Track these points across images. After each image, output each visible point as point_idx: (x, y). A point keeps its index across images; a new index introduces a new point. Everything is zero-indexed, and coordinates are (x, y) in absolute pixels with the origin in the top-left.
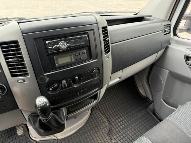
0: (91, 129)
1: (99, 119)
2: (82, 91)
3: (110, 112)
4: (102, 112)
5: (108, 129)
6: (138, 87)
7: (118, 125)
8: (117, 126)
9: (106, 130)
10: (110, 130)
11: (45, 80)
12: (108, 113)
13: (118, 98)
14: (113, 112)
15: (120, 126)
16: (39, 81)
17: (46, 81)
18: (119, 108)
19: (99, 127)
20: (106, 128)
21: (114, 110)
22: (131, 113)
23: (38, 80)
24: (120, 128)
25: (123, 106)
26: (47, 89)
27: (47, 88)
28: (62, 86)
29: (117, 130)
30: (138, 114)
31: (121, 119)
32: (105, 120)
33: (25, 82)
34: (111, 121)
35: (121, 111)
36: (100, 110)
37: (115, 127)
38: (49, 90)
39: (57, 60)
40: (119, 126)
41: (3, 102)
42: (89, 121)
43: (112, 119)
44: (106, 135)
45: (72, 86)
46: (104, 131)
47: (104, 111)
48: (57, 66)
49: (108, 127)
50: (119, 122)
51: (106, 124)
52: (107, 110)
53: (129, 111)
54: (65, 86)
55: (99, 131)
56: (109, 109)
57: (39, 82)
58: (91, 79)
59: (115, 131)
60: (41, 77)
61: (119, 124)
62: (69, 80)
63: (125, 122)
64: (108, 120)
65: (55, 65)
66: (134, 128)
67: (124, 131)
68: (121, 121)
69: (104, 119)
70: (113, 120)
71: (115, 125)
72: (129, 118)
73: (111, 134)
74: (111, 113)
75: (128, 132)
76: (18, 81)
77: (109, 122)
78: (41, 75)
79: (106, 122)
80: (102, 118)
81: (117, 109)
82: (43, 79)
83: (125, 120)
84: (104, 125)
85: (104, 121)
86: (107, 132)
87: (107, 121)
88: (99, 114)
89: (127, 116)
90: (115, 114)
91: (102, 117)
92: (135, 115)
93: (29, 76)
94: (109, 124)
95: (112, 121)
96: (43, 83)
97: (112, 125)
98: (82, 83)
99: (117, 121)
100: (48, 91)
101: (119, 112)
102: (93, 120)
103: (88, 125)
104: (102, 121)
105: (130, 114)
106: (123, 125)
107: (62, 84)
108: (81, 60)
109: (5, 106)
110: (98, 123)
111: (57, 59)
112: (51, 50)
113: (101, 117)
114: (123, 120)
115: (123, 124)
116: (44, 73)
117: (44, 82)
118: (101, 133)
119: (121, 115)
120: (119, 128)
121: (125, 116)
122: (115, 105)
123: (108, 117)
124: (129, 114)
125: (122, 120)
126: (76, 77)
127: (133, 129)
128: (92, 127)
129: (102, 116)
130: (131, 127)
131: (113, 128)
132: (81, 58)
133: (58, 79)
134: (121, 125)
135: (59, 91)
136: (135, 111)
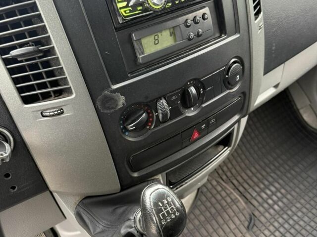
0: (207, 220)
1: (221, 195)
2: (203, 126)
3: (243, 175)
4: (224, 177)
5: (248, 216)
6: (298, 110)
7: (268, 203)
8: (266, 205)
9: (243, 218)
10: (251, 219)
11: (116, 101)
12: (239, 178)
13: (257, 141)
14: (250, 174)
15: (273, 205)
16: (99, 107)
17: (117, 105)
18: (262, 164)
19: (225, 213)
20: (241, 215)
21: (251, 171)
22: (293, 172)
23: (98, 104)
24: (274, 210)
25: (272, 159)
26: (122, 129)
27: (121, 125)
28: (157, 116)
29: (267, 215)
30: (309, 173)
31: (273, 189)
32: (236, 195)
33: (62, 113)
34: (248, 196)
35: (268, 170)
36: (219, 175)
37: (261, 209)
38: (127, 130)
39: (141, 44)
40: (271, 207)
41: (7, 175)
42: (199, 203)
43: (250, 190)
44: (244, 230)
45: (182, 114)
46: (238, 222)
47: (229, 174)
48: (141, 61)
49: (245, 212)
50: (270, 197)
51: (238, 204)
52: (234, 171)
53: (287, 168)
54: (165, 115)
55: (226, 223)
56: (238, 168)
57: (102, 111)
58: (225, 91)
59: (263, 219)
60: (106, 97)
61: (270, 202)
62: (174, 98)
63: (284, 196)
64: (242, 195)
65: (136, 58)
66: (308, 206)
67: (285, 216)
68: (274, 194)
69: (231, 193)
70: (254, 194)
71: (261, 205)
72: (291, 184)
73: (255, 227)
74: (246, 177)
75: (295, 218)
76: (42, 113)
77: (246, 200)
78: (103, 89)
79: (239, 200)
80: (228, 192)
81: (258, 167)
82: (109, 101)
83: (283, 191)
84: (234, 207)
85: (233, 198)
86: (246, 224)
87: (240, 196)
88: (218, 182)
89: (284, 181)
90: (255, 179)
91: (226, 188)
92: (304, 175)
93: (73, 96)
94: (246, 203)
95: (252, 196)
96: (112, 111)
97: (254, 207)
98: (204, 105)
99: (264, 196)
100: (124, 133)
101: (264, 173)
102: (208, 200)
103: (197, 212)
104: (229, 200)
105: (291, 174)
106: (280, 203)
107: (156, 111)
108: (200, 38)
109: (13, 188)
110: (220, 204)
111: (139, 40)
112: (125, 12)
113: (224, 189)
114: (278, 190)
115: (280, 199)
116: (110, 83)
117: (113, 108)
118: (233, 226)
119: (271, 179)
120: (272, 211)
121: (281, 181)
122: (251, 159)
123: (241, 189)
124: (289, 175)
125: (276, 192)
126: (190, 87)
127: (304, 210)
128: (208, 214)
129: (228, 187)
130: (298, 205)
131: (256, 213)
132: (198, 32)
133: (147, 97)
134: (275, 203)
135: (150, 132)
136: (300, 166)
